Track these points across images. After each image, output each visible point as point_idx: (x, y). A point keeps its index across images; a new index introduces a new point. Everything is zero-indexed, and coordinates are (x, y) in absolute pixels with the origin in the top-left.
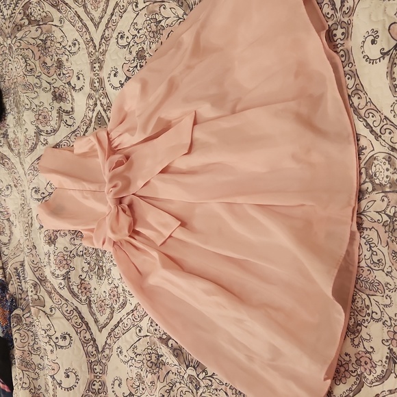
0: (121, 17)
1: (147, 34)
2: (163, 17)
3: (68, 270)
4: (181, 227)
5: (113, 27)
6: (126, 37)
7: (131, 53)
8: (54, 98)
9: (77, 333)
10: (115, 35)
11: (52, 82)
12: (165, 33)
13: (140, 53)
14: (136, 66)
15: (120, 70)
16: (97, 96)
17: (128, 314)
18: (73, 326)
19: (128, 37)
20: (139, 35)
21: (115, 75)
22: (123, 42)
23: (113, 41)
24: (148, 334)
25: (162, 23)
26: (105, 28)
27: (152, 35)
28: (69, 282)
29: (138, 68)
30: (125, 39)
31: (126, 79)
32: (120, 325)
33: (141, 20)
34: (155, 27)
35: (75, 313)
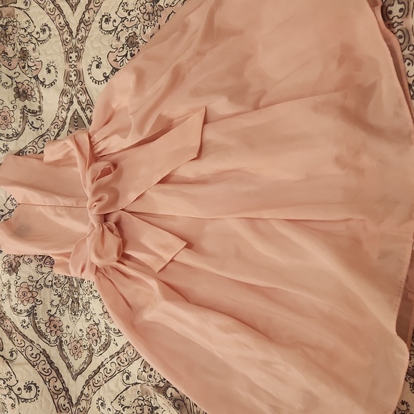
1: (140, 16)
3: (34, 304)
4: (186, 249)
5: (96, 9)
6: (112, 20)
7: (118, 39)
8: (17, 96)
9: (45, 381)
10: (98, 18)
11: (14, 76)
12: (164, 15)
13: (131, 39)
14: (126, 55)
16: (73, 93)
17: (112, 357)
18: (40, 373)
19: (115, 21)
20: (129, 18)
21: (98, 66)
23: (95, 25)
24: (139, 381)
26: (84, 10)
27: (147, 17)
28: (35, 318)
29: (129, 57)
30: (111, 23)
31: (112, 71)
32: (101, 370)
34: (150, 8)
35: (43, 357)
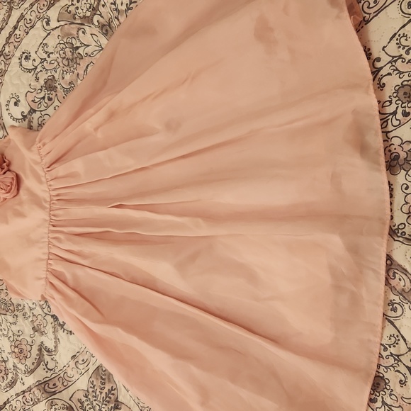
0: (27, 33)
2: (82, 43)
15: (22, 98)
22: (28, 65)
25: (80, 51)
33: (52, 42)
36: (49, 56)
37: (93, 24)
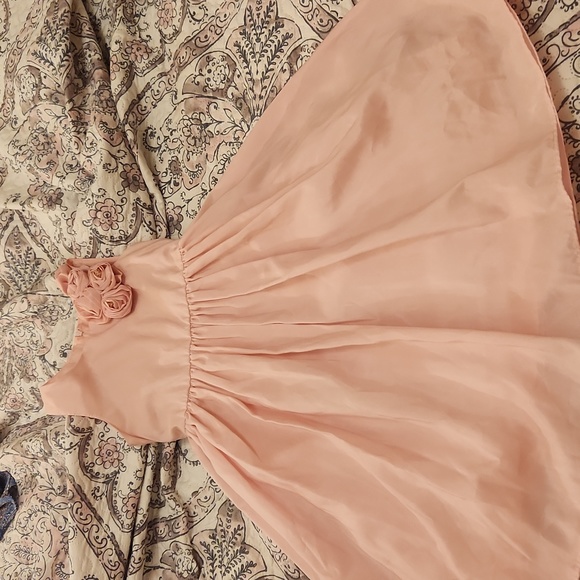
36: (171, 134)
37: (227, 97)
